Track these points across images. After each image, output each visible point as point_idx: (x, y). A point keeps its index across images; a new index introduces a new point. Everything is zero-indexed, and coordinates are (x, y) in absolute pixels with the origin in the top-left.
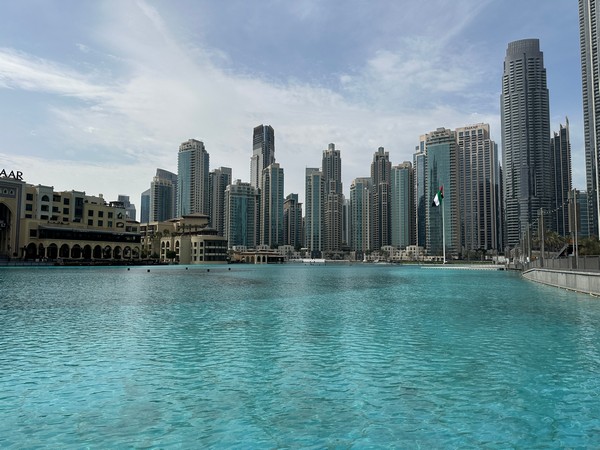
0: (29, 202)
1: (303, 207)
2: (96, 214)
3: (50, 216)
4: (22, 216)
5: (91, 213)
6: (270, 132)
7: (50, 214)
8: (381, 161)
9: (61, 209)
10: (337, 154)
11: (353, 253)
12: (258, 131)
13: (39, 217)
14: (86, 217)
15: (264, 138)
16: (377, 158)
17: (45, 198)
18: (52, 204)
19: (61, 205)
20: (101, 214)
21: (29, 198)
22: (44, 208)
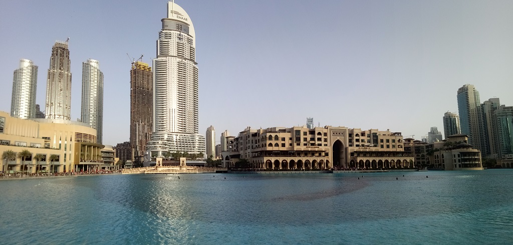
0: (350, 138)
2: (385, 141)
3: (360, 145)
4: (348, 146)
5: (382, 141)
7: (360, 143)
9: (366, 141)
13: (355, 146)
14: (380, 144)
17: (357, 135)
18: (361, 138)
19: (365, 138)
20: (388, 141)
21: (350, 135)
22: (357, 140)
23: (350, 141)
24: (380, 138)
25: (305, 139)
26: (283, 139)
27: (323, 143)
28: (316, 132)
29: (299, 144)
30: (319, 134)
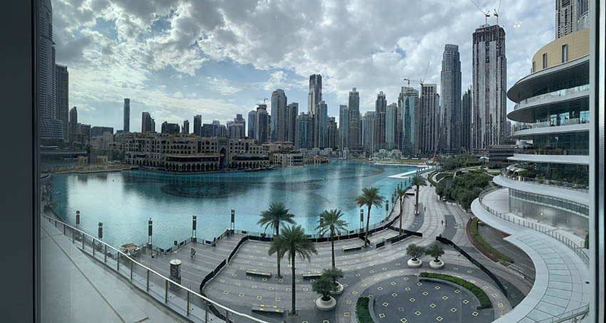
0: (231, 146)
1: (338, 125)
3: (238, 151)
5: (251, 148)
6: (319, 77)
8: (381, 100)
9: (241, 148)
10: (357, 94)
11: (365, 153)
12: (312, 78)
13: (234, 152)
14: (249, 150)
15: (316, 81)
16: (379, 97)
17: (236, 144)
18: (238, 146)
19: (241, 146)
20: (254, 149)
21: (231, 144)
22: (236, 148)
23: (231, 148)
24: (249, 147)
25: (203, 148)
26: (189, 148)
27: (215, 150)
28: (211, 143)
29: (199, 152)
30: (213, 144)
